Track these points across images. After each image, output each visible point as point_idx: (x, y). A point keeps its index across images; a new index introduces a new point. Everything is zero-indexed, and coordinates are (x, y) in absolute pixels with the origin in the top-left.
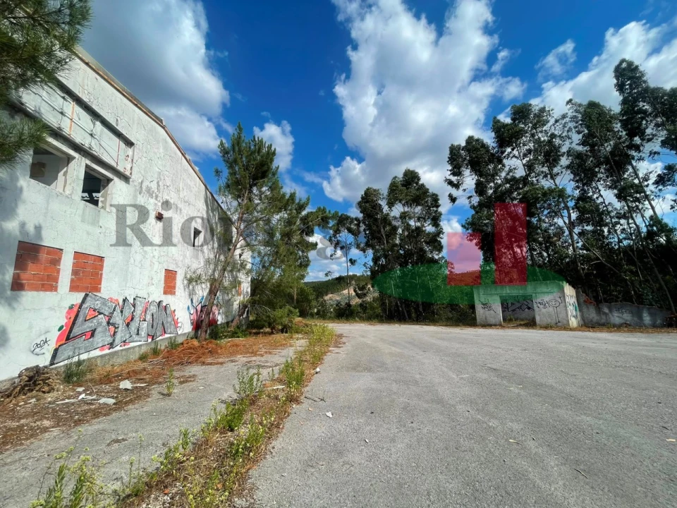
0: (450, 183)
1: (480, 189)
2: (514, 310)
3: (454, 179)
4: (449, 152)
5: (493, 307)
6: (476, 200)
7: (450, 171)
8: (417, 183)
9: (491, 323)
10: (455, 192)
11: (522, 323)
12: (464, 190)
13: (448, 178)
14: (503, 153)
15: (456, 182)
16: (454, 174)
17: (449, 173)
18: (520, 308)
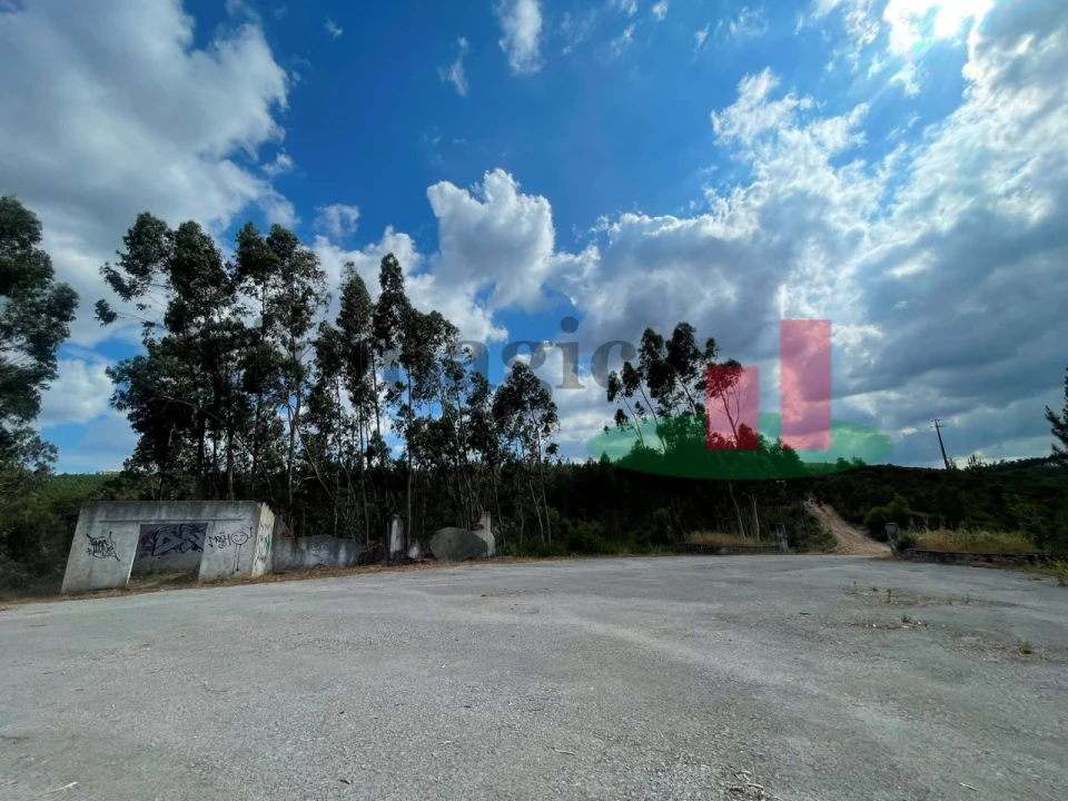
0: (114, 280)
1: (177, 318)
2: (163, 554)
3: (126, 276)
4: (135, 223)
5: (117, 550)
6: (161, 334)
7: (124, 257)
8: (24, 245)
9: (100, 585)
10: (115, 301)
11: (172, 577)
12: (142, 307)
13: (113, 268)
14: (240, 280)
15: (127, 284)
16: (130, 268)
17: (120, 260)
18: (179, 548)
